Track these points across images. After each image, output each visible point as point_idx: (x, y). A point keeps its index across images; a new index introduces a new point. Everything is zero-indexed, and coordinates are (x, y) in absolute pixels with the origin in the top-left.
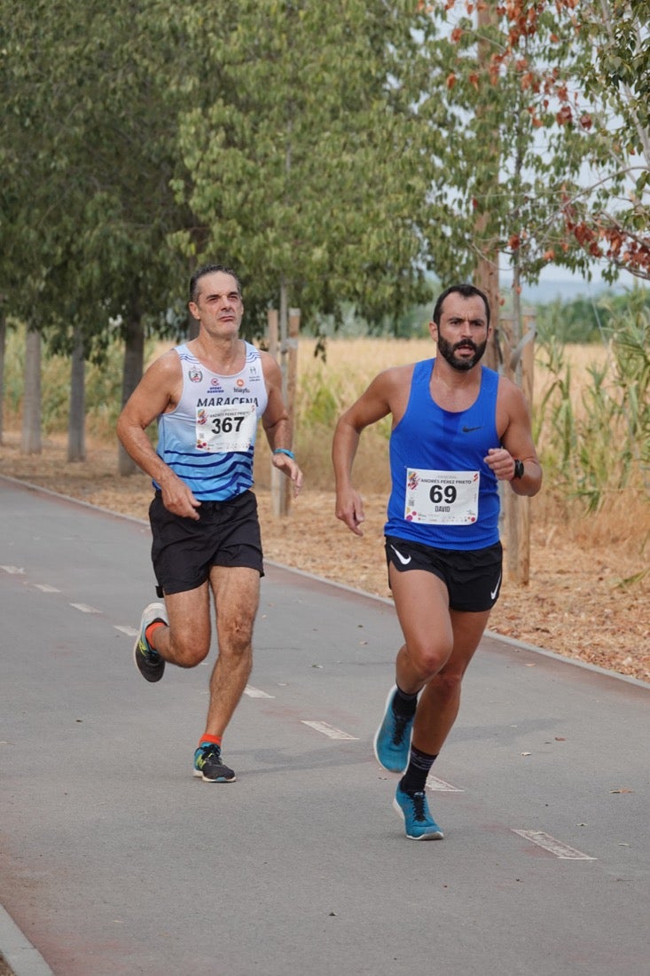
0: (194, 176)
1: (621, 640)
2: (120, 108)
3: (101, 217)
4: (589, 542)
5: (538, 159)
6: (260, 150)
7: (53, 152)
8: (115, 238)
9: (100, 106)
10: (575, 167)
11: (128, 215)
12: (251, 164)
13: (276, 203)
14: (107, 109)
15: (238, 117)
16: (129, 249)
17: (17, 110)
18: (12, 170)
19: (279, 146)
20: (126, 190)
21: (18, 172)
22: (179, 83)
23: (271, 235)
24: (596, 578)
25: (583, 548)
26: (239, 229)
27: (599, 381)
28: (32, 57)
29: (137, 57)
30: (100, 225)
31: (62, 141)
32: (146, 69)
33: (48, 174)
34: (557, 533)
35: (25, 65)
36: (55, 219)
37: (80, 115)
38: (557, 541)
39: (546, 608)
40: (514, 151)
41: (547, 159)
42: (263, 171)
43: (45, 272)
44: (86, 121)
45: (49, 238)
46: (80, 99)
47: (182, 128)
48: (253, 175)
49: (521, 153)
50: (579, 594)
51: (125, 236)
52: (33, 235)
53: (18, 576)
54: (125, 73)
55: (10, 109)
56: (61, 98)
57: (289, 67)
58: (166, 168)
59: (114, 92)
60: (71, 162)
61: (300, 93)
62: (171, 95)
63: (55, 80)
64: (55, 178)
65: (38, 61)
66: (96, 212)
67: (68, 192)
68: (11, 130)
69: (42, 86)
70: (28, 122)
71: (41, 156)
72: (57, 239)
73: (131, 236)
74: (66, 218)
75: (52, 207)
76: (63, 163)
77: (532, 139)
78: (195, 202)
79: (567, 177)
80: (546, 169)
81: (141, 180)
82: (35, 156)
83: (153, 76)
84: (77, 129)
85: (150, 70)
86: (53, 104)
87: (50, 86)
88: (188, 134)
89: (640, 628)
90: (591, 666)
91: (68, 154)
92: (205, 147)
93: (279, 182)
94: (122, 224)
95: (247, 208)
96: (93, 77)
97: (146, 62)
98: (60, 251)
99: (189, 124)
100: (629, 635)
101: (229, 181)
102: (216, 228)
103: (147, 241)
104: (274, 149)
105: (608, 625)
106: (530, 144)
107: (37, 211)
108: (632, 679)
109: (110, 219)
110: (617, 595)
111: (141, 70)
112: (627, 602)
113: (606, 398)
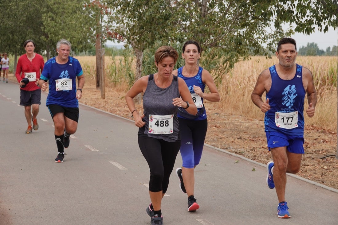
0: (45, 26)
1: (119, 108)
2: (32, 14)
3: (30, 34)
4: (119, 91)
5: (105, 21)
6: (57, 21)
7: (20, 23)
8: (32, 38)
9: (29, 14)
11: (35, 34)
12: (55, 24)
13: (60, 31)
14: (30, 14)
15: (53, 15)
16: (35, 40)
17: (13, 15)
18: (13, 26)
19: (60, 20)
20: (34, 29)
21: (14, 26)
22: (43, 9)
23: (60, 36)
24: (117, 97)
25: (118, 92)
26: (54, 36)
27: (121, 61)
28: (16, 5)
29: (35, 5)
30: (30, 35)
31: (22, 21)
32: (37, 7)
33: (20, 26)
34: (113, 89)
35: (14, 7)
36: (21, 35)
37: (25, 15)
38: (113, 90)
39: (106, 103)
40: (100, 20)
41: (107, 21)
42: (58, 25)
43: (20, 44)
44: (26, 17)
45: (20, 38)
46: (25, 13)
47: (43, 17)
48: (56, 26)
49: (102, 20)
50: (114, 100)
51: (34, 38)
52: (17, 38)
53: (9, 100)
54: (33, 7)
55: (12, 15)
56: (21, 13)
57: (62, 6)
58: (41, 25)
59: (31, 11)
60: (24, 24)
61: (64, 10)
62: (42, 11)
63: (20, 9)
64: (21, 27)
65: (17, 6)
66: (29, 33)
67: (23, 30)
68: (13, 19)
69: (18, 10)
70: (15, 17)
71: (18, 23)
72: (22, 38)
73: (35, 37)
74: (23, 34)
75: (21, 33)
76: (22, 24)
77: (103, 17)
78: (46, 31)
79: (110, 24)
80: (107, 22)
81: (37, 27)
82: (17, 23)
83: (38, 8)
84: (24, 18)
85: (38, 7)
86: (20, 13)
87: (19, 10)
88: (44, 18)
89: (122, 106)
90: (111, 114)
91: (23, 23)
92: (47, 21)
93: (61, 27)
94: (34, 35)
95: (55, 31)
96: (27, 9)
97: (37, 6)
98: (22, 40)
99: (44, 16)
100: (120, 107)
101: (52, 27)
102: (49, 36)
103: (38, 38)
104: (60, 21)
105: (117, 106)
106: (103, 18)
107: (18, 33)
108: (118, 116)
109: (31, 34)
110: (120, 100)
111: (36, 7)
112: (122, 101)
113: (122, 64)
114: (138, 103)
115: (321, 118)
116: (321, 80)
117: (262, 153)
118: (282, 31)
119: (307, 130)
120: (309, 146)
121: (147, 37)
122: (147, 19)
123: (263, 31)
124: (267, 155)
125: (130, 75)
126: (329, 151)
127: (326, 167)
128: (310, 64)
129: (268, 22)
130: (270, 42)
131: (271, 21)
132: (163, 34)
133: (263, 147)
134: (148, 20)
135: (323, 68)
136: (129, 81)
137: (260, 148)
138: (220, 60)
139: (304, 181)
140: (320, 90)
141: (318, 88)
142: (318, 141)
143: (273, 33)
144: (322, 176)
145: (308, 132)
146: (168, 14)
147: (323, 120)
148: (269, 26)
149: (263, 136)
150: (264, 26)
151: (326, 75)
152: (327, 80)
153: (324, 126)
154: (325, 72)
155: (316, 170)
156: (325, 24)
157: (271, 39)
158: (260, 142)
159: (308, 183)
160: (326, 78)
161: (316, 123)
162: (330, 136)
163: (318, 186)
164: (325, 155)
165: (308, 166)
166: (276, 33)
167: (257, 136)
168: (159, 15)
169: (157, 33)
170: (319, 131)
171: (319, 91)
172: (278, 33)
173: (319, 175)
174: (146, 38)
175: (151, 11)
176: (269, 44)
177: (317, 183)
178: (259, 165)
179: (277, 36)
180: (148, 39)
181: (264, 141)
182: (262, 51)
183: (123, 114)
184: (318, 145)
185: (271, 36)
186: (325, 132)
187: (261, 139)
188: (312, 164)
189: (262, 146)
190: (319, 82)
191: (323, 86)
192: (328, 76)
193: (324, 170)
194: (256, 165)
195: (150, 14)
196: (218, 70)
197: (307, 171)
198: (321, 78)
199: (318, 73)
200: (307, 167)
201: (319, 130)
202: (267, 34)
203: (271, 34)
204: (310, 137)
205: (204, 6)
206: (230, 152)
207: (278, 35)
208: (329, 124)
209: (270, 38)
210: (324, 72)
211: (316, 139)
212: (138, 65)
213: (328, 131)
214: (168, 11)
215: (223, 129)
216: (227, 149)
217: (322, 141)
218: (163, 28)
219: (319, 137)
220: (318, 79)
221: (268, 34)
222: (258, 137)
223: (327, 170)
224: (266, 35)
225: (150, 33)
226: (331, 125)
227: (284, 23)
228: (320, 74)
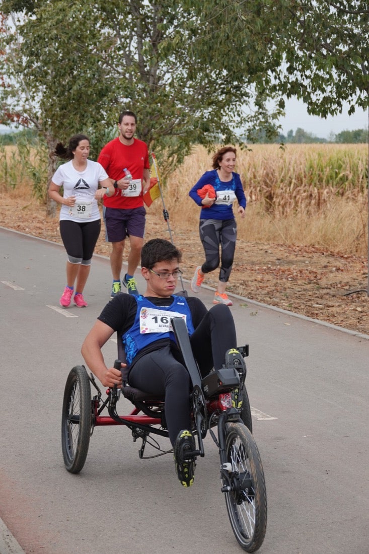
1: (25, 224)
4: (13, 197)
10: (6, 98)
24: (16, 207)
25: (12, 199)
27: (14, 155)
34: (5, 195)
39: (4, 216)
50: (12, 211)
100: (27, 222)
105: (21, 220)
108: (29, 235)
110: (22, 212)
113: (16, 159)
114: (51, 215)
115: (325, 235)
116: (295, 179)
117: (258, 289)
118: (266, 110)
119: (308, 253)
120: (319, 277)
121: (74, 121)
122: (74, 95)
123: (239, 111)
124: (266, 292)
125: (34, 175)
126: (351, 283)
127: (359, 309)
128: (280, 156)
129: (245, 98)
130: (249, 127)
131: (251, 97)
132: (97, 117)
133: (256, 280)
134: (75, 97)
135: (298, 162)
136: (34, 184)
137: (252, 281)
138: (163, 152)
139: (338, 330)
140: (295, 192)
141: (291, 190)
142: (329, 268)
143: (253, 114)
144: (359, 322)
145: (310, 255)
146: (104, 87)
147: (327, 237)
148: (247, 104)
149: (249, 263)
150: (239, 105)
151: (302, 171)
152: (304, 179)
153: (331, 247)
154: (301, 166)
155: (346, 313)
156: (350, 103)
157: (250, 122)
158: (248, 272)
159: (345, 333)
160: (303, 175)
161: (319, 243)
162: (343, 261)
163: (362, 338)
164: (347, 290)
165: (333, 306)
166: (257, 114)
167: (240, 264)
168: (91, 90)
169: (89, 115)
170: (325, 255)
171: (293, 193)
172: (261, 113)
173: (353, 321)
174: (72, 122)
175: (81, 84)
176: (248, 130)
177: (358, 333)
178: (265, 307)
179: (259, 118)
180: (76, 124)
181: (252, 270)
182: (234, 140)
183: (35, 233)
184: (331, 275)
185: (250, 119)
186: (334, 256)
187: (248, 268)
188: (337, 304)
189: (253, 278)
190: (294, 181)
191: (298, 187)
192: (305, 172)
193: (357, 312)
194: (259, 307)
195: (79, 87)
196: (161, 167)
197: (336, 315)
198: (296, 176)
199: (292, 169)
200: (331, 308)
201: (325, 253)
202: (244, 115)
203: (250, 116)
204: (317, 264)
205: (152, 76)
206: (212, 287)
207: (260, 116)
208: (337, 244)
209: (248, 122)
210: (299, 167)
211: (326, 267)
212: (51, 160)
213: (338, 254)
214: (105, 85)
215: (188, 253)
216: (206, 283)
217: (334, 269)
218: (98, 108)
219: (328, 263)
220: (292, 177)
221: (246, 116)
222: (243, 265)
223: (361, 312)
224: (242, 117)
225: (78, 116)
226: (340, 245)
227: (269, 100)
228: (294, 170)
